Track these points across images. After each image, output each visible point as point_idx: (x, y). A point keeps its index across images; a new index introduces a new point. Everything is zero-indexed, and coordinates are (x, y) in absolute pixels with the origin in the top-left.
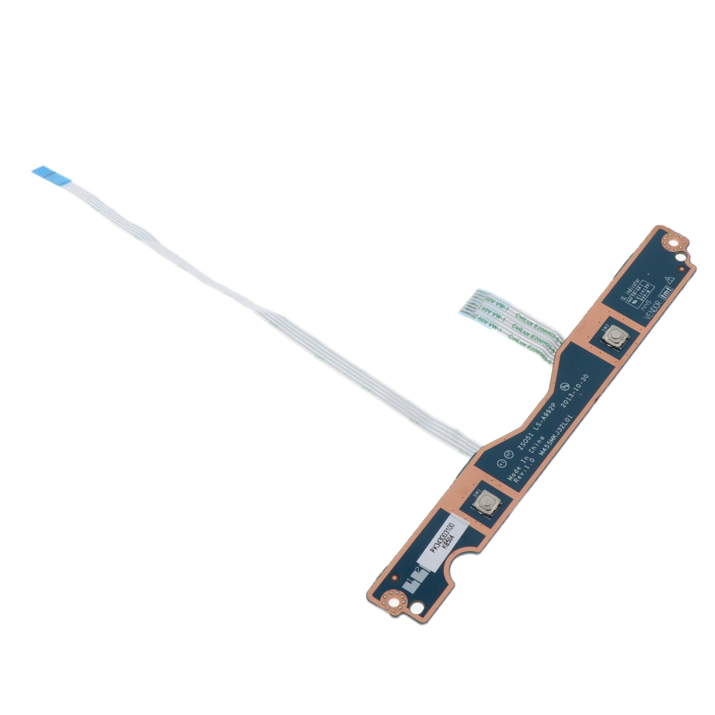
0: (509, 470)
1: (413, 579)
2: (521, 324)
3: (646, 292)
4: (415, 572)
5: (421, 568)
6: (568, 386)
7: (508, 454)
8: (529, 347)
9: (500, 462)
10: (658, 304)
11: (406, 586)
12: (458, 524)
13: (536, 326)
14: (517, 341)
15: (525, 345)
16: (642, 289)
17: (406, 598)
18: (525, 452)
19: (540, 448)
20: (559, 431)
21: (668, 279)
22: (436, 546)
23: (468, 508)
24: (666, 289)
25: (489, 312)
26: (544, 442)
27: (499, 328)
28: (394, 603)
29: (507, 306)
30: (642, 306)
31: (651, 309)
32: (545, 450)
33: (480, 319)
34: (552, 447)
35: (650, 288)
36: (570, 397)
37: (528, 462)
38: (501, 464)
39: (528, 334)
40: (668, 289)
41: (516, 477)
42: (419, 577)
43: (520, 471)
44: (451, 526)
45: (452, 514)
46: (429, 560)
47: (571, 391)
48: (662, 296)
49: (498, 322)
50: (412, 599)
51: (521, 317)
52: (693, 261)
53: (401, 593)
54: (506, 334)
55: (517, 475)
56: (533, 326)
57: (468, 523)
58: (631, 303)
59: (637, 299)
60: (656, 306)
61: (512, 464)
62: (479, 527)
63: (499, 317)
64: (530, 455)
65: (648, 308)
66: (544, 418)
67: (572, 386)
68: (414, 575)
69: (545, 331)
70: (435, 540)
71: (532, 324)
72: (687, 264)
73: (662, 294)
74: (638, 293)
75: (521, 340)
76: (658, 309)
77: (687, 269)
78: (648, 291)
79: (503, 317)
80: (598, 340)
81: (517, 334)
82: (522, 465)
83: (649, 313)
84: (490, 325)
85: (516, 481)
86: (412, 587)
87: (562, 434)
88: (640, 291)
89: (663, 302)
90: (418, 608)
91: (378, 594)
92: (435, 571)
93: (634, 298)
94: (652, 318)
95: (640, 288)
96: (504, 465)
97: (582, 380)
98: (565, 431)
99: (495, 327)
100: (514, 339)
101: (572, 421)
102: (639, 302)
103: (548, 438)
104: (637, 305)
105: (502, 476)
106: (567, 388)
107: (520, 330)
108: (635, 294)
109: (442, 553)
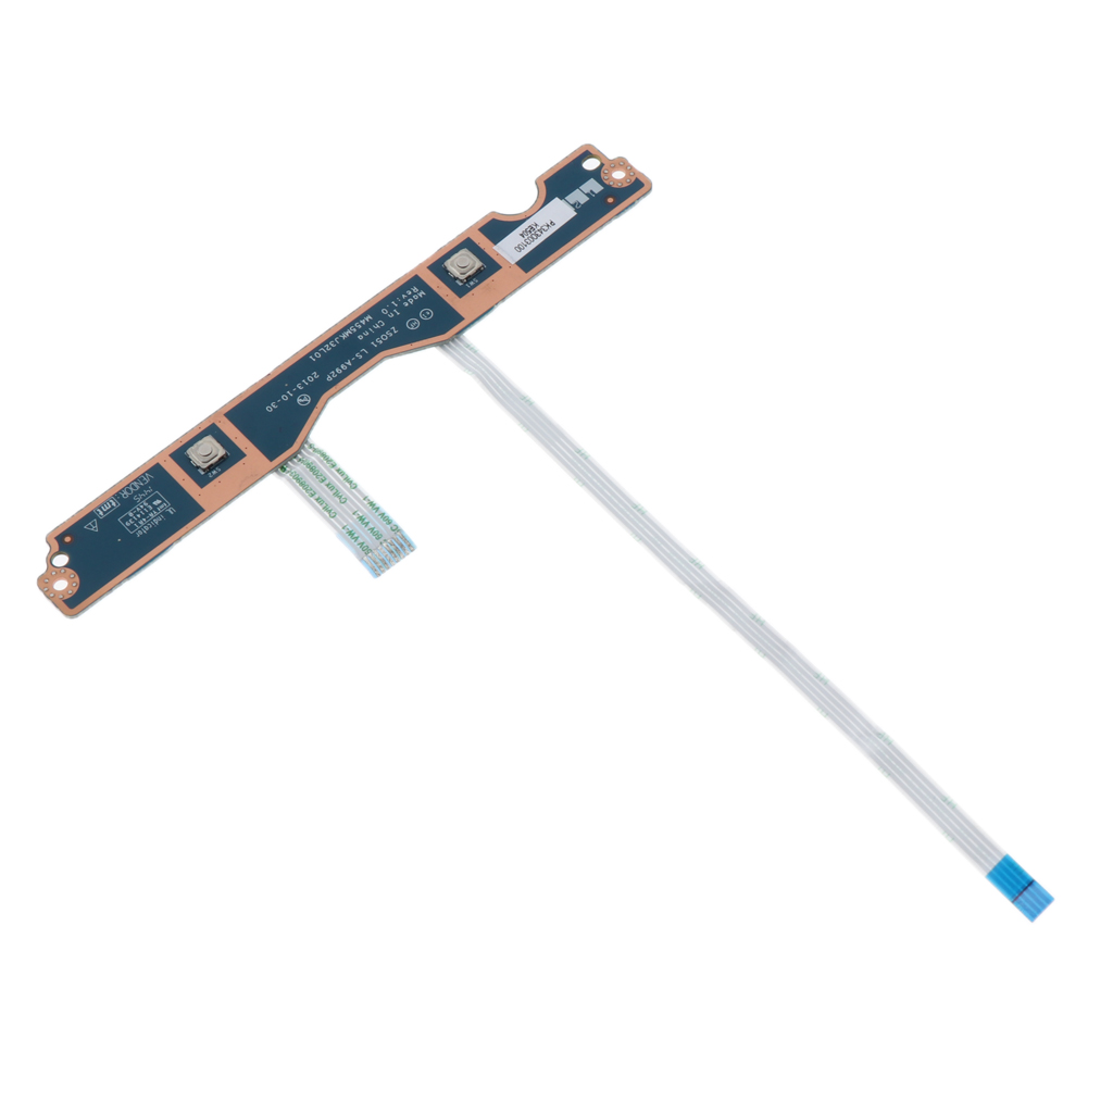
0: (420, 304)
1: (587, 195)
2: (333, 502)
3: (135, 515)
4: (582, 203)
5: (573, 206)
6: (299, 400)
7: (413, 325)
8: (333, 466)
9: (428, 316)
10: (126, 493)
11: (598, 188)
12: (509, 249)
13: (312, 495)
14: (347, 479)
15: (338, 470)
16: (139, 519)
17: (602, 175)
18: (389, 323)
19: (369, 324)
20: (335, 343)
21: (95, 528)
22: (546, 228)
23: (489, 267)
24: (104, 513)
25: (373, 529)
26: (360, 332)
27: (365, 502)
28: (619, 175)
29: (344, 531)
30: (149, 494)
31: (138, 488)
32: (363, 322)
33: (389, 521)
34: (352, 324)
35: (128, 518)
36: (303, 384)
37: (390, 310)
38: (428, 314)
39: (327, 485)
40: (101, 513)
41: (413, 294)
42: (579, 196)
43: (406, 300)
44: (519, 248)
45: (513, 263)
46: (560, 212)
47: (298, 393)
48: (114, 504)
49: (365, 510)
50: (596, 174)
51: (330, 512)
52: (46, 549)
53: (606, 182)
54: (359, 492)
55: (411, 296)
56: (317, 496)
57: (495, 247)
58: (163, 501)
59: (153, 506)
60: (129, 491)
61: (413, 311)
62: (483, 242)
63: (361, 519)
64: (385, 318)
65: (141, 490)
66: (349, 363)
67: (293, 400)
68: (583, 199)
69: (302, 484)
70: (545, 235)
71: (317, 500)
72: (56, 547)
73: (113, 507)
74: (147, 514)
75: (342, 479)
76: (128, 485)
77: (60, 538)
78: (131, 514)
79: (355, 517)
80: (232, 456)
81: (344, 489)
82: (401, 307)
83: (144, 482)
84: (378, 509)
85: (415, 289)
86: (592, 186)
87: (332, 338)
88: (142, 517)
89: (117, 496)
90: (590, 165)
91: (636, 187)
92: (557, 199)
93: (155, 508)
94: (144, 474)
95: (141, 522)
96: (424, 312)
97: (276, 405)
98: (327, 342)
99: (372, 504)
100: (351, 482)
101: (312, 353)
102: (150, 502)
103: (353, 336)
104: (157, 497)
105: (432, 299)
106: (302, 398)
107: (337, 494)
108: (151, 515)
109: (541, 219)
